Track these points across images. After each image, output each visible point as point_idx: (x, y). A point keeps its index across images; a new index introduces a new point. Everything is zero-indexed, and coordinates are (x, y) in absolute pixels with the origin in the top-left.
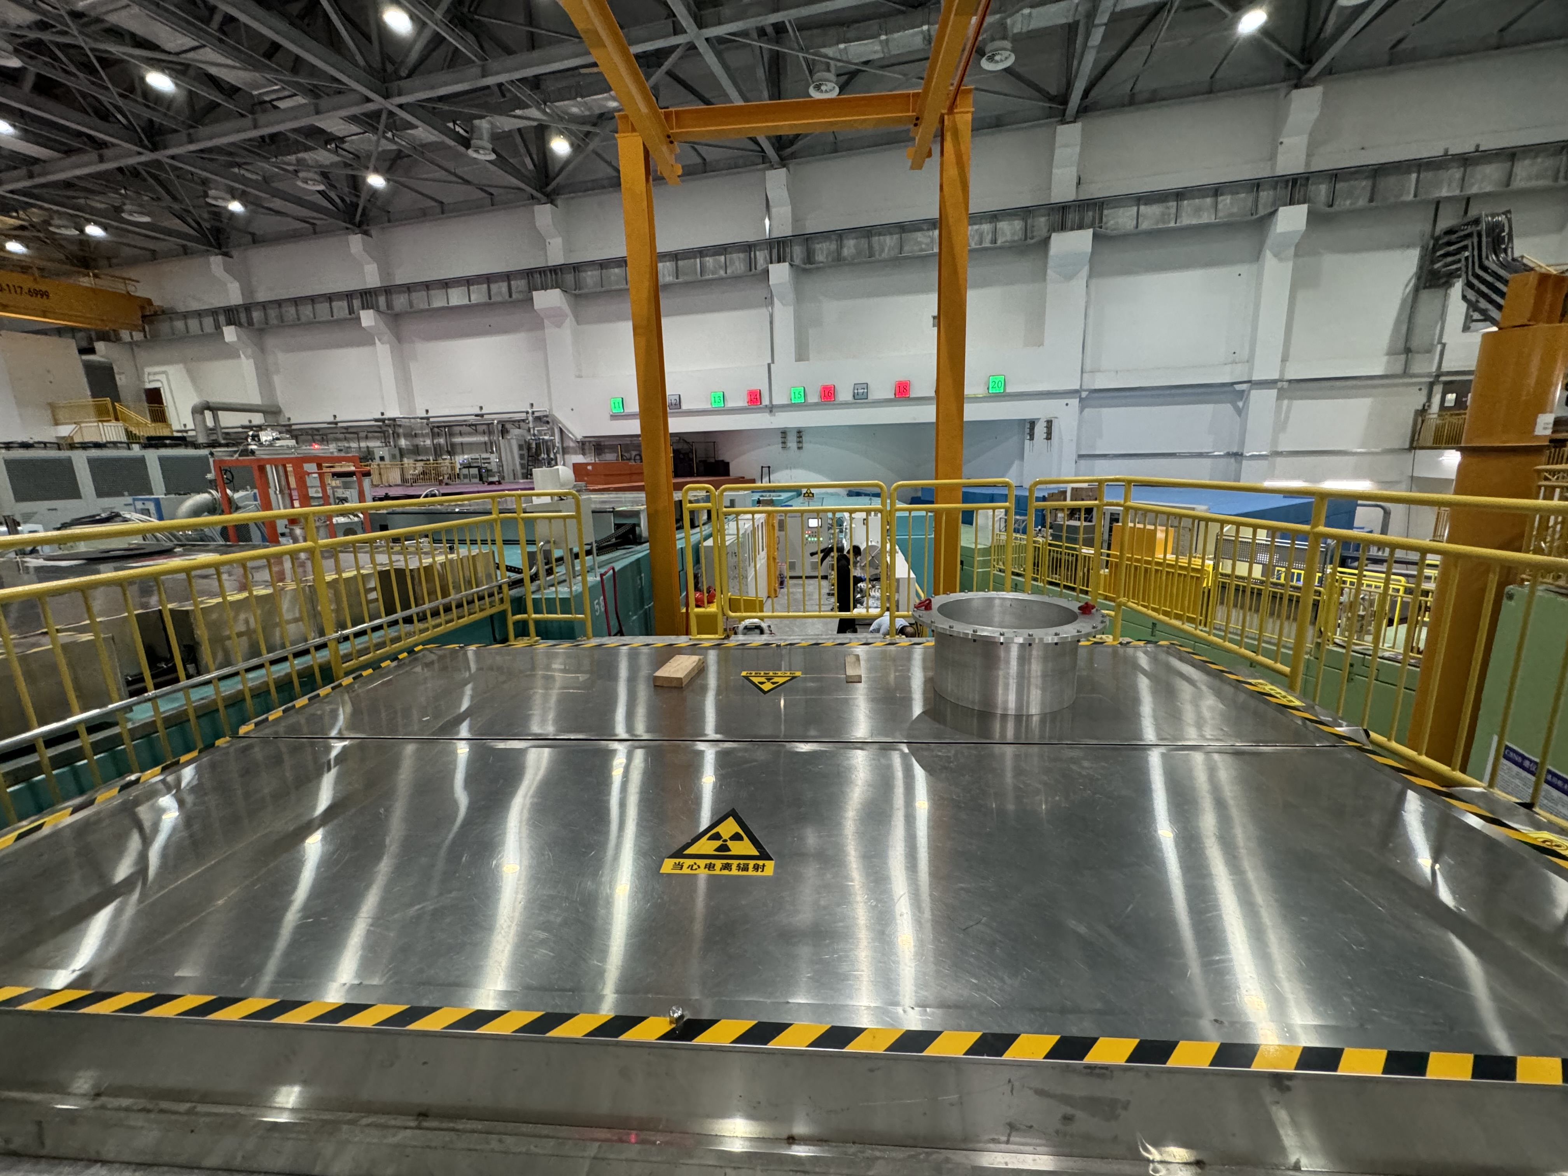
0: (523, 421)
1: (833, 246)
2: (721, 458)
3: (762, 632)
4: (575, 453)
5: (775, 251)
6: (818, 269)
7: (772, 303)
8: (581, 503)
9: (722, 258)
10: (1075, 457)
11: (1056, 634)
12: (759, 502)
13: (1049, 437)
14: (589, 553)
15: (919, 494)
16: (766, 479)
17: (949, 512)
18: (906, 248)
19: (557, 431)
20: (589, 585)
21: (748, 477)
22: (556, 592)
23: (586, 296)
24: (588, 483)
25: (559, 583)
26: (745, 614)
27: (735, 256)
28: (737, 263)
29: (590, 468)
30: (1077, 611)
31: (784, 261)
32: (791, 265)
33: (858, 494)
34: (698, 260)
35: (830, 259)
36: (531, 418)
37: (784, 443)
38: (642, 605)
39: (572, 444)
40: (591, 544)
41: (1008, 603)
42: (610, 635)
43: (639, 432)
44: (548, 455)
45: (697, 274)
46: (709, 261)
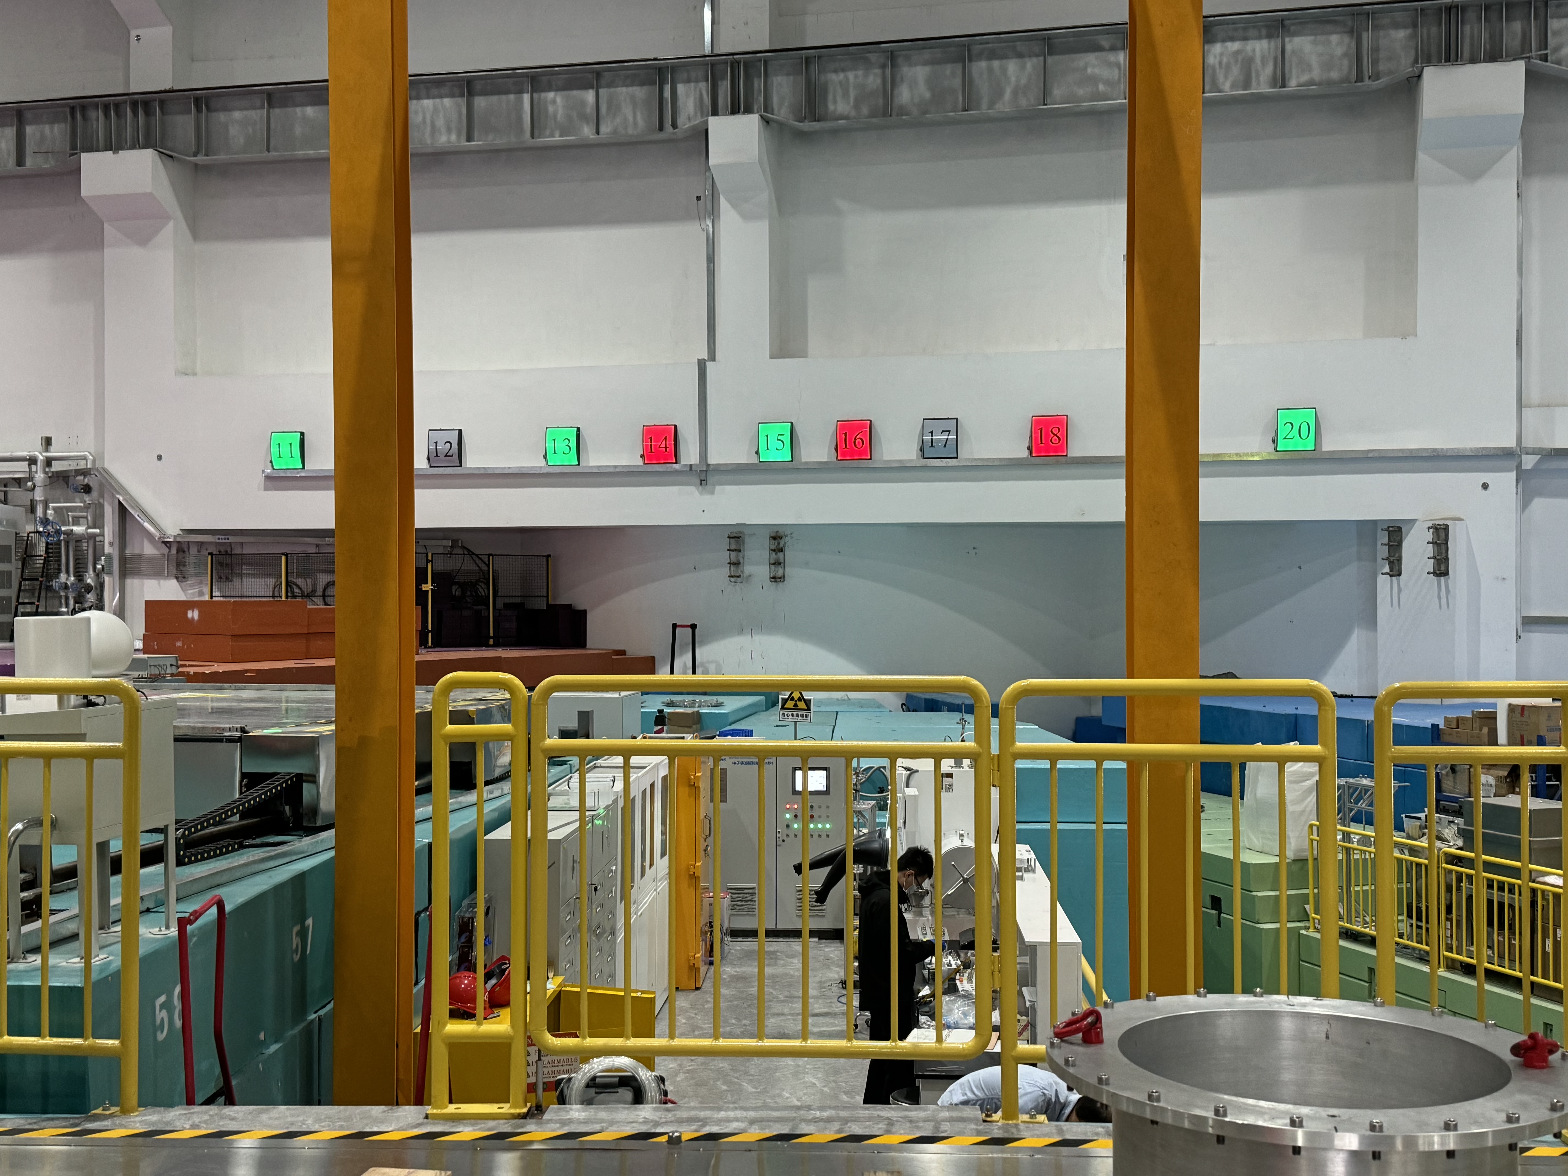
0: (18, 482)
1: (873, 80)
2: (563, 600)
3: (639, 1097)
4: (158, 574)
5: (724, 88)
6: (835, 132)
7: (714, 213)
8: (144, 717)
9: (590, 96)
10: (1512, 622)
11: (1448, 1126)
12: (660, 719)
13: (1441, 568)
14: (152, 856)
15: (1097, 711)
16: (683, 660)
17: (1159, 763)
18: (1057, 92)
19: (110, 514)
20: (143, 950)
21: (635, 650)
22: (44, 968)
23: (226, 171)
24: (184, 656)
25: (55, 944)
26: (591, 1042)
27: (623, 92)
28: (627, 111)
29: (193, 615)
30: (1507, 1056)
31: (748, 110)
32: (766, 121)
33: (932, 706)
34: (526, 98)
35: (865, 111)
36: (40, 477)
37: (736, 564)
38: (301, 1009)
39: (149, 550)
40: (163, 831)
41: (1318, 1031)
42: (190, 1102)
43: (329, 523)
44: (80, 577)
45: (521, 130)
46: (554, 102)
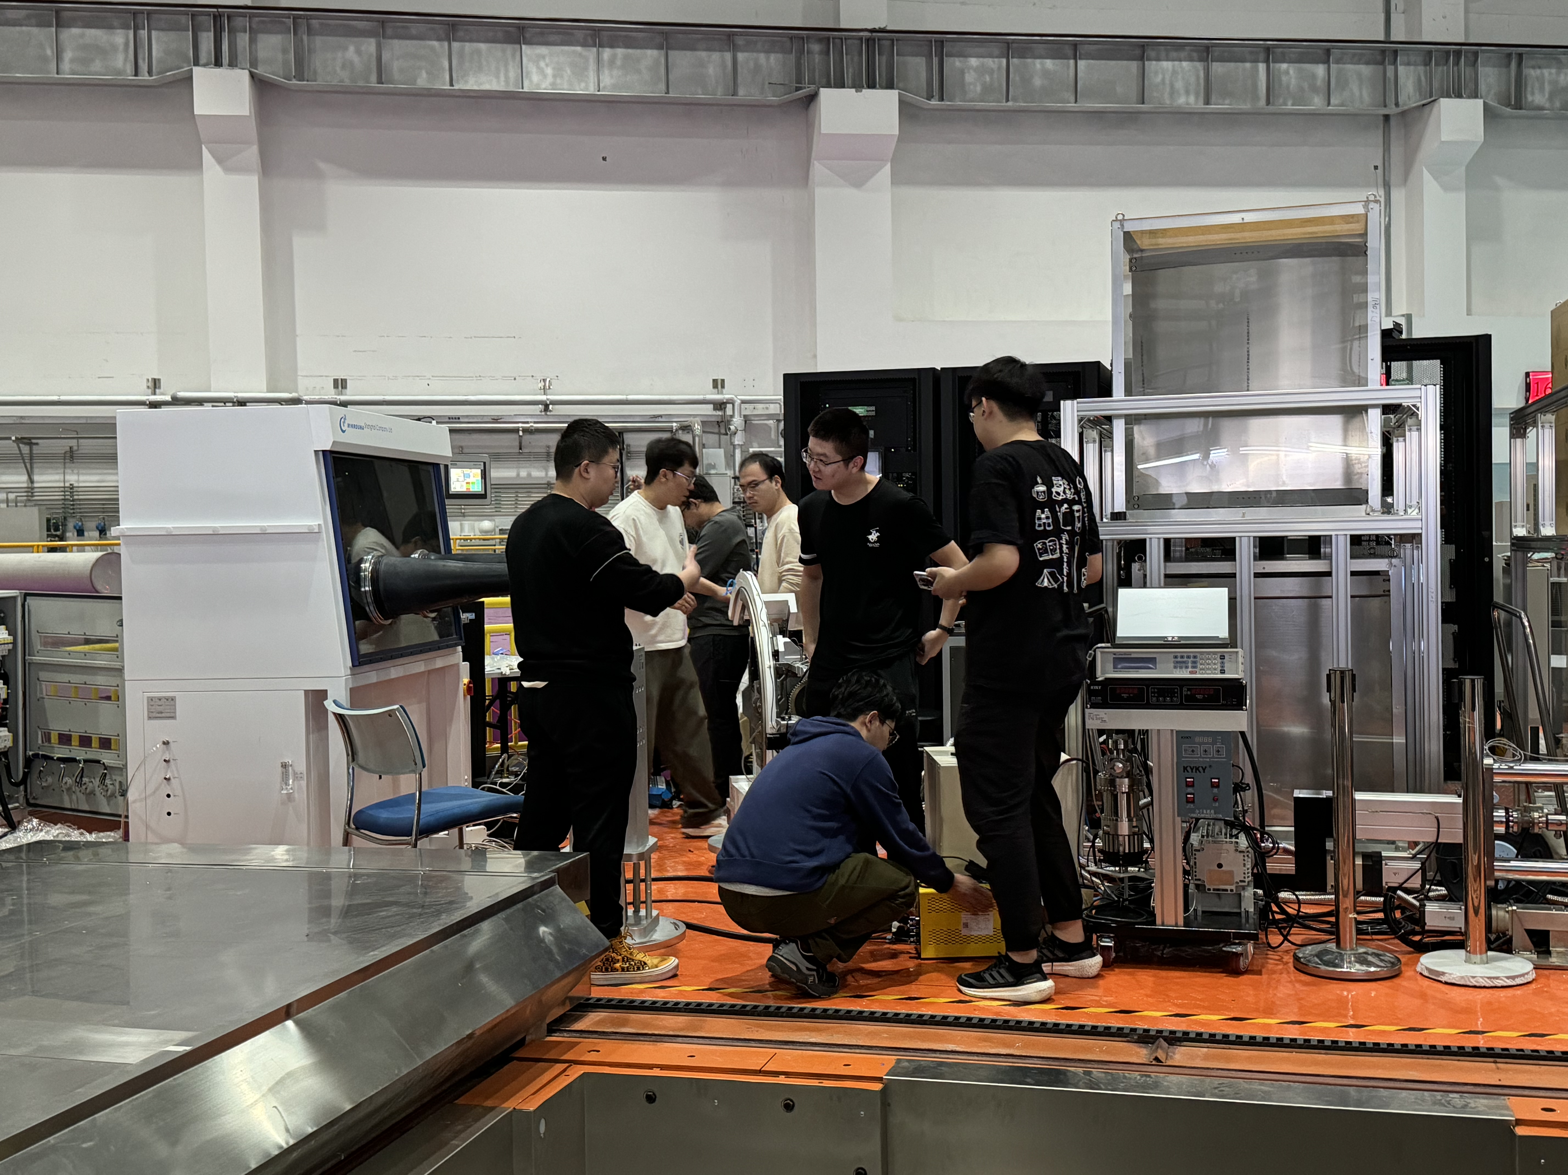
9: (1320, 70)
27: (1350, 69)
28: (1354, 87)
34: (1262, 67)
35: (1558, 104)
36: (738, 420)
45: (1255, 97)
46: (1287, 72)
